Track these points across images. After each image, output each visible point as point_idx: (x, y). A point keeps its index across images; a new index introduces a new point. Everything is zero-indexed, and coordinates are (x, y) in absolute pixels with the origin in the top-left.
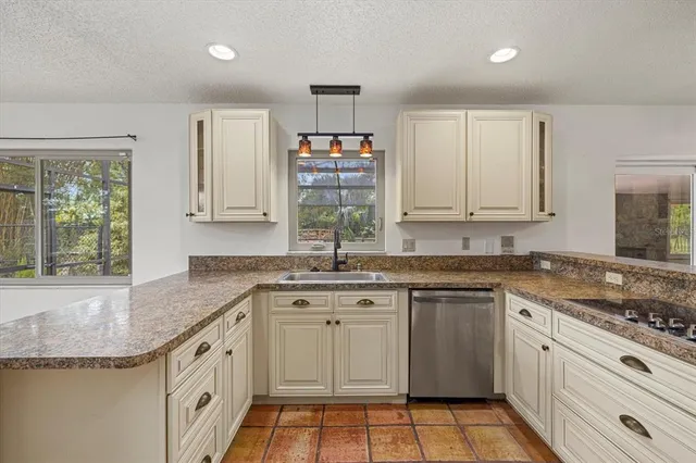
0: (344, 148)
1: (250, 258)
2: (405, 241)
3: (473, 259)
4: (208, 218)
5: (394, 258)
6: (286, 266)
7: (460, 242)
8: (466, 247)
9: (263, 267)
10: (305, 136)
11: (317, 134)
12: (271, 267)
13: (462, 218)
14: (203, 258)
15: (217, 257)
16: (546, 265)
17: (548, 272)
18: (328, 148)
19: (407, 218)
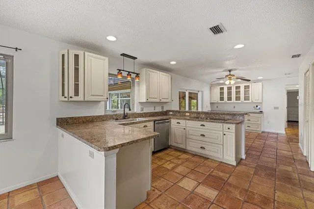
0: (123, 75)
1: (90, 117)
2: (141, 108)
3: (156, 113)
4: (82, 99)
5: (138, 114)
6: (105, 119)
7: (153, 108)
8: (155, 109)
9: (95, 120)
10: (120, 70)
11: (123, 70)
12: (99, 120)
13: (158, 101)
14: (65, 118)
15: (73, 117)
16: (171, 113)
17: (172, 115)
18: (126, 76)
19: (148, 101)
